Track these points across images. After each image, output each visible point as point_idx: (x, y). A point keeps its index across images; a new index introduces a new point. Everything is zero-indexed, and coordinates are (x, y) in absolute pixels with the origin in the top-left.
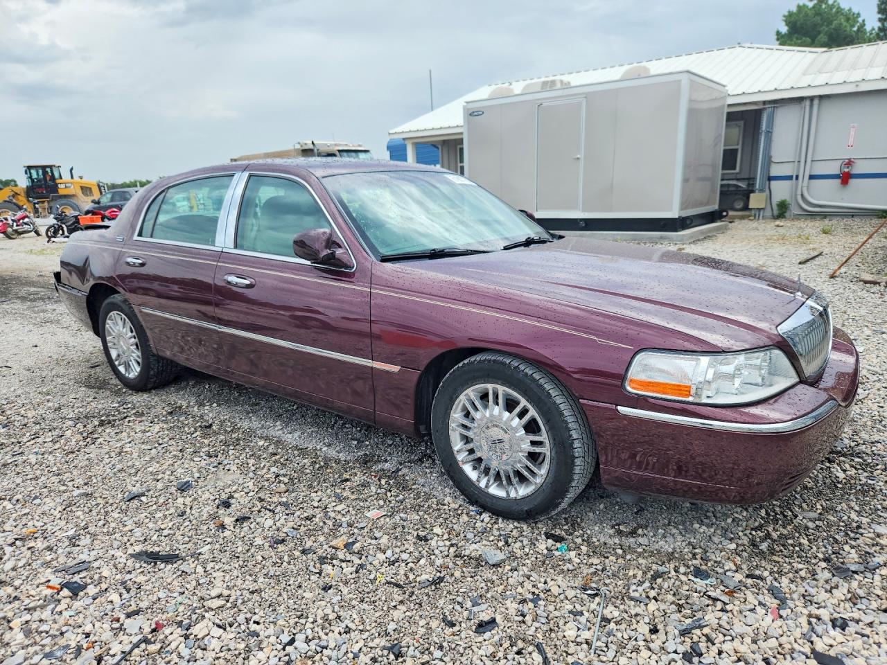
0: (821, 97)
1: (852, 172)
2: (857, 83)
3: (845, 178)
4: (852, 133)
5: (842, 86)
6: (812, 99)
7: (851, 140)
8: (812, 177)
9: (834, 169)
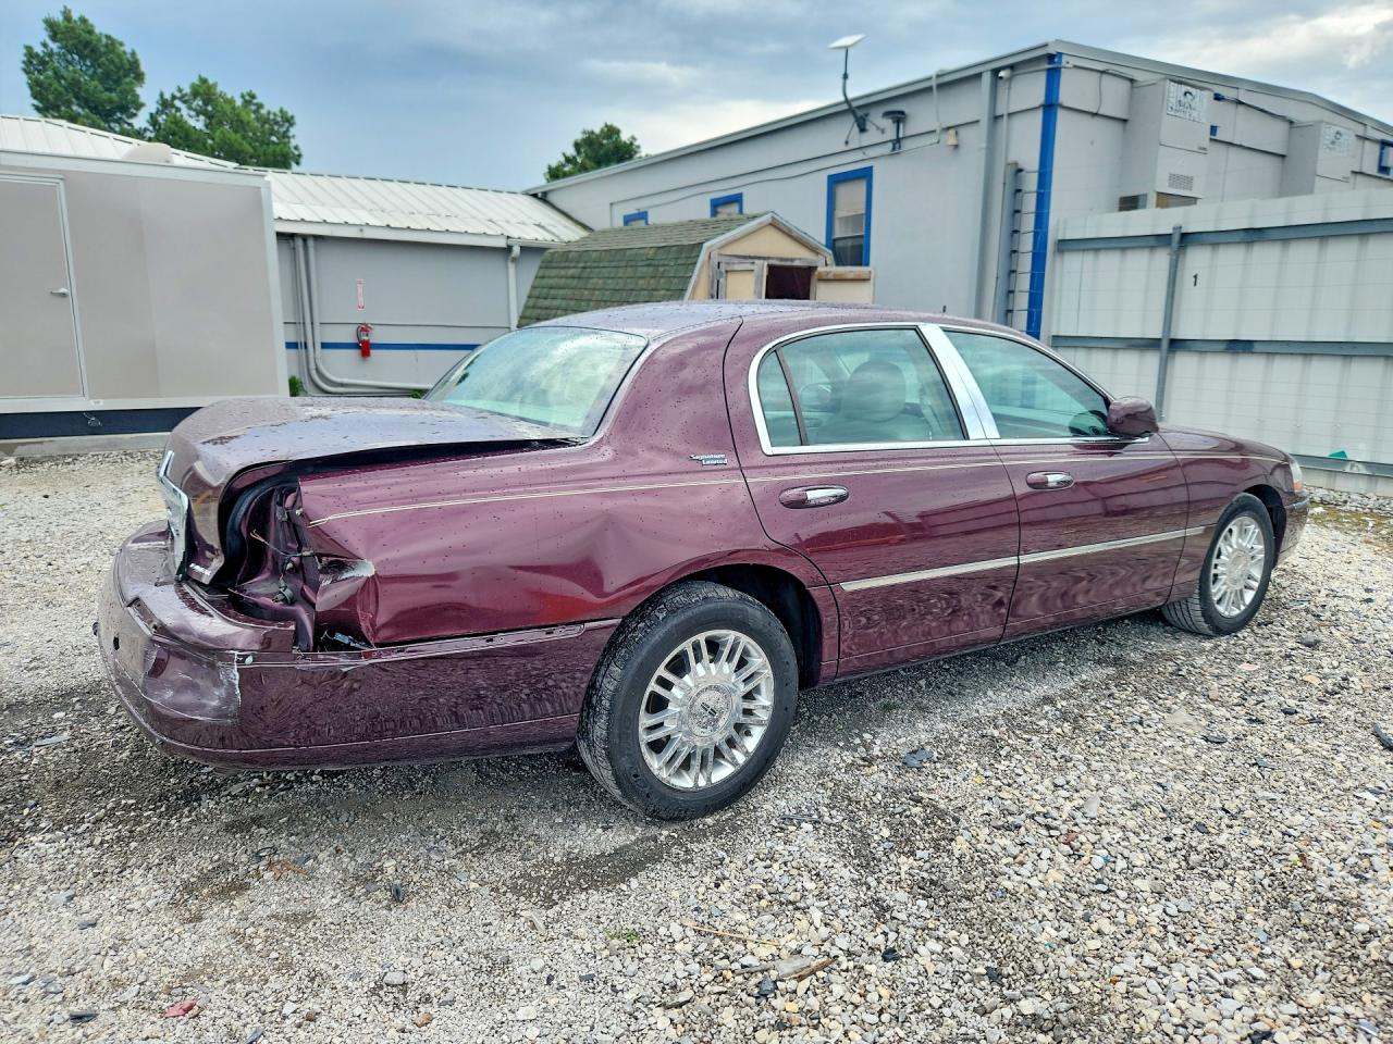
0: (317, 238)
1: (371, 341)
2: (361, 227)
3: (365, 348)
4: (360, 290)
5: (342, 227)
6: (305, 238)
7: (361, 299)
8: (325, 346)
9: (348, 336)
